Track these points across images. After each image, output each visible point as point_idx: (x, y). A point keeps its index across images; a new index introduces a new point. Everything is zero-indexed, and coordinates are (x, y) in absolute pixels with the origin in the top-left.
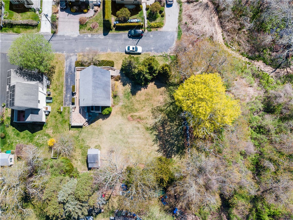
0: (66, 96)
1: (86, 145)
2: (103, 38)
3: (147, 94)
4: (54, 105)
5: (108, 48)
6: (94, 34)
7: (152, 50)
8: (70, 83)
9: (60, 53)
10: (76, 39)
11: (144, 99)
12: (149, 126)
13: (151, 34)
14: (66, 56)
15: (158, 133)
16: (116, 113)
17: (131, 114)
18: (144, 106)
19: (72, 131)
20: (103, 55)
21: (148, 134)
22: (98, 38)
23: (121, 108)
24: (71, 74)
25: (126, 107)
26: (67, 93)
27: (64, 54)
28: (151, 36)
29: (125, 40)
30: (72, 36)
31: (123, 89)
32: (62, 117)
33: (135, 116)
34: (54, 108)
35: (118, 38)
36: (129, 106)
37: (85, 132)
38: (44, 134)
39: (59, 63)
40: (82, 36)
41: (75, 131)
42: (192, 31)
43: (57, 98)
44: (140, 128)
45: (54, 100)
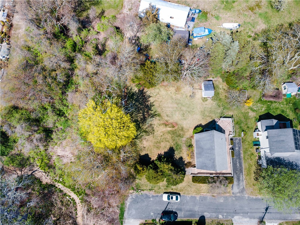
0: (239, 148)
1: (216, 102)
2: (205, 213)
3: (158, 148)
4: (251, 139)
5: (199, 200)
6: (215, 219)
7: (152, 197)
8: (236, 162)
9: (251, 197)
10: (236, 213)
11: (162, 143)
12: (158, 118)
13: (152, 217)
14: (245, 192)
15: (149, 112)
16: (188, 130)
17: (174, 129)
18: (161, 136)
19: (230, 114)
20: (203, 193)
21: (159, 110)
22: (211, 213)
23: (184, 135)
24: (237, 172)
25: (179, 136)
26: (239, 151)
27: (247, 196)
28: (152, 214)
29: (180, 210)
30: (241, 217)
31: (182, 154)
32: (241, 127)
33: (170, 127)
34: (250, 136)
35: (189, 212)
36: (176, 136)
37: (217, 113)
38: (256, 111)
39: (252, 184)
40: (229, 217)
41: (227, 114)
42: (108, 218)
43: (248, 146)
44: (166, 116)
45: (251, 144)
